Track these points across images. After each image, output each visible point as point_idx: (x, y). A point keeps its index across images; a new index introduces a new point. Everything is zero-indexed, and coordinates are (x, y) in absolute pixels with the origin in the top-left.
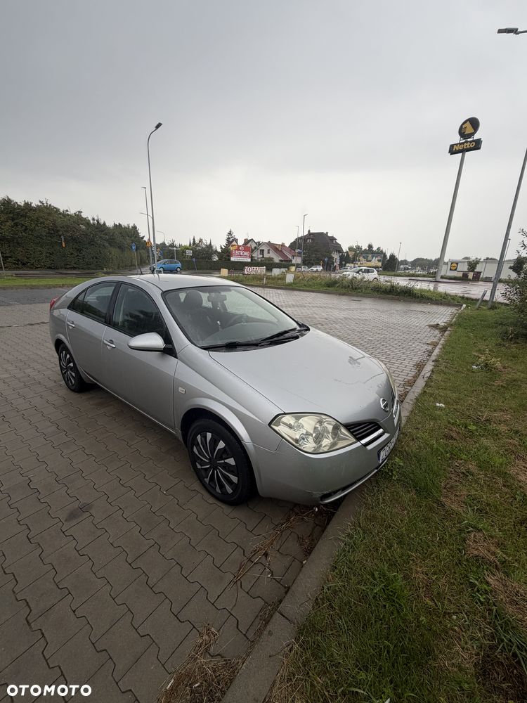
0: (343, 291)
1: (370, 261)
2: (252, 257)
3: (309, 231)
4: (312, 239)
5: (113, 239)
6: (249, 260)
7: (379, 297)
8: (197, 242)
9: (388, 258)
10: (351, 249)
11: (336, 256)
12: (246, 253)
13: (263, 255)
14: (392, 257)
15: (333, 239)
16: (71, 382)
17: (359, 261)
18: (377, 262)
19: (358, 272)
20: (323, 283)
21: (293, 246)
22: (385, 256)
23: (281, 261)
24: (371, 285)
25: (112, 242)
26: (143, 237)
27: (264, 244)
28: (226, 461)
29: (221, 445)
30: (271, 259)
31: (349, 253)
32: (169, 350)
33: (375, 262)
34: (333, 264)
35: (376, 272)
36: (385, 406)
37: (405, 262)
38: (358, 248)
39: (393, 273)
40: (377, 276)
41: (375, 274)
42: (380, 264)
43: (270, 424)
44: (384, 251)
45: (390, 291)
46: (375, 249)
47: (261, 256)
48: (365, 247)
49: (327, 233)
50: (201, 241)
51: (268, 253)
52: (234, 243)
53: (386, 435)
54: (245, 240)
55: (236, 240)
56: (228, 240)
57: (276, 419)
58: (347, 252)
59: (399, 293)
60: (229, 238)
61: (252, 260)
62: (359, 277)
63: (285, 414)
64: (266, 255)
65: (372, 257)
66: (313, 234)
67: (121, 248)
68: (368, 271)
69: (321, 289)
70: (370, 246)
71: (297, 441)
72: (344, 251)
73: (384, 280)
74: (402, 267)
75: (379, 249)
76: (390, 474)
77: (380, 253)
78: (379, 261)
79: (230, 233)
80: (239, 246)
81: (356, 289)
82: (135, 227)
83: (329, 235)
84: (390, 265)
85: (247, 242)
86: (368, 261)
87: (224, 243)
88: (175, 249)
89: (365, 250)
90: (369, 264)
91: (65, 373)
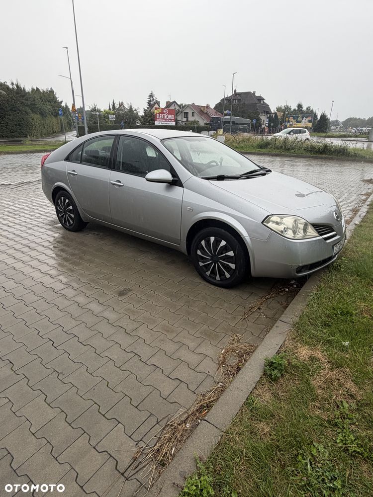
0: (277, 152)
1: (300, 122)
2: (176, 121)
3: (235, 91)
4: (239, 100)
5: (34, 105)
6: (174, 124)
7: (312, 157)
8: (117, 106)
9: (319, 118)
10: (279, 109)
11: (264, 118)
12: (170, 117)
13: (187, 118)
14: (324, 117)
15: (260, 99)
16: (69, 222)
17: (289, 122)
18: (307, 122)
19: (289, 133)
20: (255, 145)
21: (219, 107)
22: (316, 116)
23: (206, 124)
24: (305, 145)
25: (33, 108)
26: (61, 102)
27: (188, 106)
28: (226, 254)
29: (223, 243)
30: (196, 122)
31: (278, 113)
32: (175, 182)
33: (305, 122)
34: (261, 125)
35: (307, 133)
36: (337, 217)
37: (336, 123)
38: (287, 108)
39: (324, 134)
40: (309, 137)
41: (307, 135)
42: (310, 125)
43: (262, 223)
44: (314, 111)
45: (324, 151)
46: (304, 109)
47: (185, 119)
48: (294, 107)
49: (254, 93)
50: (121, 104)
51: (193, 116)
52: (156, 106)
53: (338, 237)
54: (167, 102)
55: (158, 103)
56: (149, 103)
57: (267, 219)
58: (275, 114)
59: (332, 152)
60: (150, 101)
61: (176, 124)
62: (291, 137)
63: (273, 215)
64: (191, 118)
65: (303, 118)
66: (240, 94)
67: (43, 114)
68: (300, 132)
69: (254, 151)
70: (300, 106)
71: (282, 232)
72: (273, 112)
73: (317, 141)
74: (333, 127)
75: (308, 109)
76: (339, 268)
77: (310, 113)
78: (310, 121)
79: (151, 96)
80: (163, 109)
81: (289, 149)
82: (52, 92)
83: (257, 95)
84: (321, 125)
85: (169, 104)
86: (298, 122)
87: (146, 106)
88: (98, 113)
89: (295, 110)
90: (299, 124)
91: (62, 216)
